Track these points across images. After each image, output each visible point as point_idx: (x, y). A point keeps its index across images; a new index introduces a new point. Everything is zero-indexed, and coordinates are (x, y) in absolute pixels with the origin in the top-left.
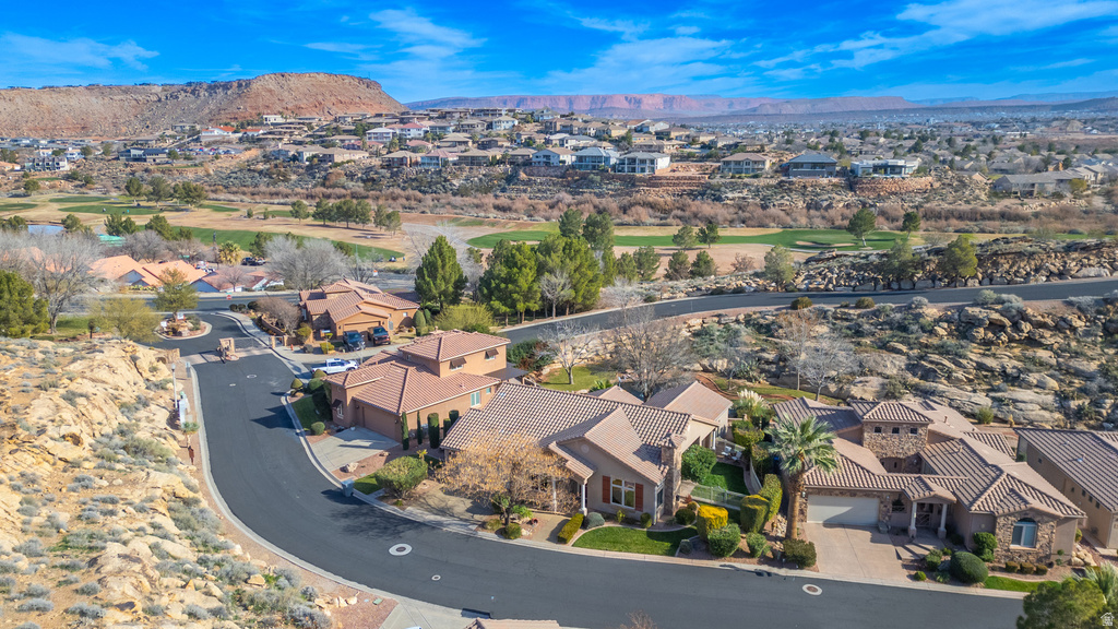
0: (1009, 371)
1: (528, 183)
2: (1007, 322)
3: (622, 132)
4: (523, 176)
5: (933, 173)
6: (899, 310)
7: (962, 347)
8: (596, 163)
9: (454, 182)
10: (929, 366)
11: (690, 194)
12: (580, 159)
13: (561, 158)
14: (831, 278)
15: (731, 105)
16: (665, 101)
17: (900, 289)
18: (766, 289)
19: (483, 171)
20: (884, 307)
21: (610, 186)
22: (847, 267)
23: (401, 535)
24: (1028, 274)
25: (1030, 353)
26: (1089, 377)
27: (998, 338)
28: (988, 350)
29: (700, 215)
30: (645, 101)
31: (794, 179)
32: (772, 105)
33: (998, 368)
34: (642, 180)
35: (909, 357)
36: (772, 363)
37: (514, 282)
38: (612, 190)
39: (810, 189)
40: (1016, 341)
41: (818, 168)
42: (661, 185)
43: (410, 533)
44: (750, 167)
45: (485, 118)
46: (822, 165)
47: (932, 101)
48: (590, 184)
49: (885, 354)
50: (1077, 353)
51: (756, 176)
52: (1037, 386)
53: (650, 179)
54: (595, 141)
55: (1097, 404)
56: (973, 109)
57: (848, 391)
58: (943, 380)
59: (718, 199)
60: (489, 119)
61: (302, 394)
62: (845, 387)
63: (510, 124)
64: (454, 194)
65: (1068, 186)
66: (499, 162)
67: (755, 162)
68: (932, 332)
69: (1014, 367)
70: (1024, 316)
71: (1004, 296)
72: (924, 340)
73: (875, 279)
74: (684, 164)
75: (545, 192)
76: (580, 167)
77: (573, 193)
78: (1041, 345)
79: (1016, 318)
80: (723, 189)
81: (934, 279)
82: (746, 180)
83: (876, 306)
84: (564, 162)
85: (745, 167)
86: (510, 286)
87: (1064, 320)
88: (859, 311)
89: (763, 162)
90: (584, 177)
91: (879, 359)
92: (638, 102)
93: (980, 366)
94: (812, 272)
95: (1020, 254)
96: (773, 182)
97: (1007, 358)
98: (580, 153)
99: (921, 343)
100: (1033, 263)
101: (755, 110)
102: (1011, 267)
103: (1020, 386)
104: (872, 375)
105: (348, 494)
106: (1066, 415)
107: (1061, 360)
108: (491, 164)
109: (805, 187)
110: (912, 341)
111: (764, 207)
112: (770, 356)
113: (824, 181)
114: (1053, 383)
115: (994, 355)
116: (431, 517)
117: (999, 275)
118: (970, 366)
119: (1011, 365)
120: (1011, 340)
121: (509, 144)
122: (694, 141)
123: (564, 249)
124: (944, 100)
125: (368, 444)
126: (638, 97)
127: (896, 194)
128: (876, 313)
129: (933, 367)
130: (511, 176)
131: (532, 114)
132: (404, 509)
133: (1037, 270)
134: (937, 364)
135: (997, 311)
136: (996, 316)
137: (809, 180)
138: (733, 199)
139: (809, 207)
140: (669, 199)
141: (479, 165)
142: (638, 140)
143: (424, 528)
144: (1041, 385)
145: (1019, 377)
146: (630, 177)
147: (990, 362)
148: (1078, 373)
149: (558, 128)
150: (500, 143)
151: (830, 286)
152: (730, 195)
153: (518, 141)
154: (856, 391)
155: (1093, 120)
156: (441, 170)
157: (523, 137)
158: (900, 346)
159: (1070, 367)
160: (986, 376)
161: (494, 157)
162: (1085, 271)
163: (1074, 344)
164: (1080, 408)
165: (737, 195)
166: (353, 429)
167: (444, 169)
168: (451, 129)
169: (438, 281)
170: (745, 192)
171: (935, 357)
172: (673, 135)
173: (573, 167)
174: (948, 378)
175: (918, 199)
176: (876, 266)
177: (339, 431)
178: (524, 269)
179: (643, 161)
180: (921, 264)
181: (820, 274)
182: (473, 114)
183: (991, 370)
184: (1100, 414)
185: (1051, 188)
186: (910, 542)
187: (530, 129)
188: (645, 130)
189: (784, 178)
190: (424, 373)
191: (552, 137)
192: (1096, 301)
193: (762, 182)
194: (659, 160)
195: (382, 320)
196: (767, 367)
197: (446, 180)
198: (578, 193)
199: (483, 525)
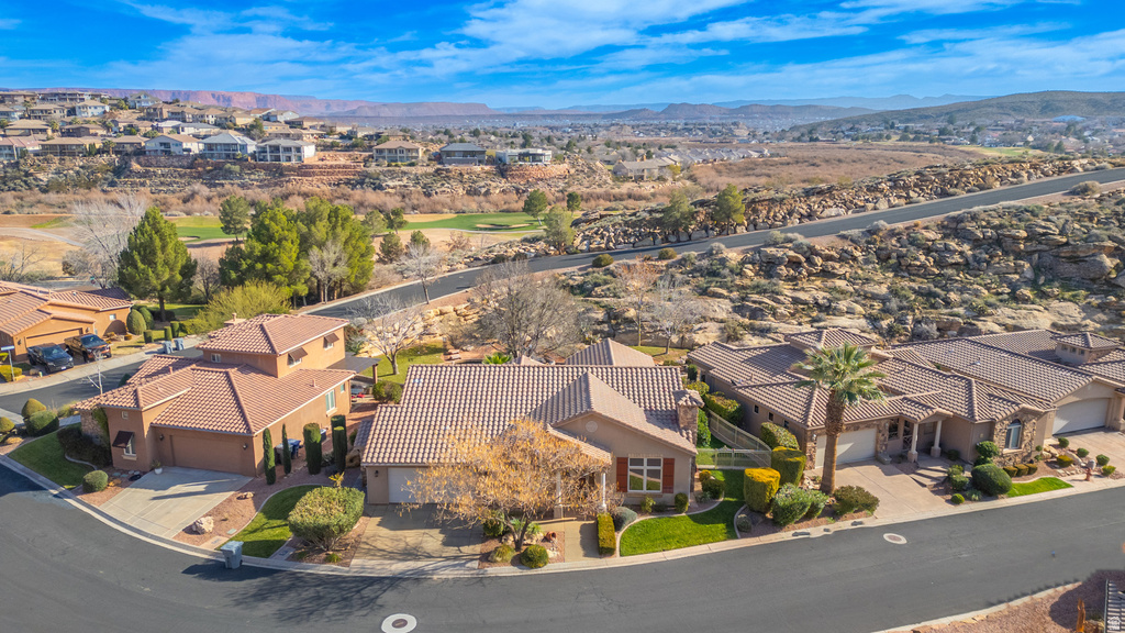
0: (821, 301)
1: (146, 175)
2: (803, 259)
3: (248, 120)
4: (136, 166)
5: (566, 160)
6: (702, 257)
7: (775, 285)
8: (230, 151)
9: (40, 176)
10: (754, 306)
11: (348, 183)
12: (210, 147)
13: (185, 146)
14: (609, 236)
15: (328, 106)
16: (258, 100)
17: (679, 241)
18: (547, 254)
19: (79, 162)
20: (689, 256)
21: (253, 177)
22: (620, 224)
23: (379, 601)
24: (784, 218)
25: (829, 284)
26: (884, 300)
27: (800, 273)
28: (796, 285)
29: (366, 203)
30: (235, 99)
31: (450, 167)
32: (370, 108)
33: (811, 300)
34: (290, 169)
35: (732, 300)
36: (603, 322)
37: (274, 260)
38: (257, 180)
39: (467, 176)
40: (814, 275)
41: (471, 156)
42: (314, 174)
43: (389, 597)
44: (404, 155)
45: (62, 103)
46: (473, 153)
47: (508, 109)
48: (228, 174)
49: (710, 300)
50: (867, 279)
51: (412, 165)
52: (847, 312)
53: (300, 168)
54: (217, 130)
55: (901, 321)
56: (544, 116)
57: (691, 340)
58: (770, 317)
59: (380, 187)
60: (68, 104)
61: (19, 440)
62: (687, 336)
63: (100, 110)
64: (45, 191)
65: (669, 171)
66: (100, 152)
67: (409, 150)
68: (741, 274)
69: (824, 298)
70: (812, 251)
71: (790, 235)
72: (738, 282)
73: (653, 234)
74: (331, 153)
75: (170, 184)
76: (212, 156)
77: (211, 185)
78: (834, 276)
79: (807, 254)
80: (382, 177)
81: (706, 229)
82: (404, 168)
83: (679, 257)
84: (189, 150)
85: (399, 155)
86: (269, 265)
87: (846, 251)
88: (665, 263)
89: (417, 151)
90: (218, 167)
91: (706, 305)
92: (229, 100)
93: (796, 301)
94: (587, 233)
95: (772, 201)
96: (431, 170)
97: (813, 291)
98: (207, 141)
99: (737, 285)
100: (784, 207)
101: (354, 112)
102: (768, 212)
103: (834, 315)
104: (706, 321)
105: (235, 565)
106: (881, 334)
107: (856, 287)
108: (90, 154)
109: (461, 174)
110: (729, 284)
111: (428, 195)
112: (600, 315)
113: (478, 169)
114: (859, 308)
115: (803, 289)
116: (398, 567)
117: (761, 220)
118: (787, 301)
119: (821, 296)
120: (810, 274)
121: (105, 133)
122: (331, 132)
123: (330, 216)
124: (518, 109)
125: (201, 488)
126: (227, 95)
127: (542, 180)
128: (682, 262)
129: (758, 306)
130: (119, 167)
131: (126, 100)
132: (347, 565)
133: (790, 213)
134: (760, 303)
135: (790, 249)
136: (791, 253)
137: (463, 168)
138: (394, 188)
139: (468, 193)
140: (326, 188)
141: (73, 154)
142: (269, 128)
143: (404, 584)
144: (850, 312)
145: (830, 306)
146: (275, 166)
147: (802, 295)
148: (874, 297)
149: (165, 115)
150: (91, 131)
151: (611, 244)
152: (391, 184)
153: (115, 129)
154: (699, 338)
155: (638, 126)
156: (17, 163)
157: (121, 125)
158: (720, 291)
159: (866, 292)
160: (803, 309)
161: (92, 146)
162: (827, 212)
163: (860, 272)
164: (890, 327)
165: (397, 183)
166: (158, 471)
167: (22, 161)
168: (17, 115)
169: (159, 268)
170: (405, 179)
171: (755, 297)
172: (306, 124)
173: (202, 156)
174: (774, 315)
175: (561, 184)
176: (649, 222)
177: (134, 478)
178: (284, 242)
179: (288, 149)
180: (693, 215)
181: (596, 233)
182: (43, 99)
183: (805, 303)
184: (906, 329)
185: (656, 173)
186: (918, 468)
187: (125, 117)
188: (272, 119)
189: (439, 166)
190: (253, 374)
191: (161, 125)
192: (863, 233)
193: (419, 170)
194: (305, 148)
195: (84, 327)
196: (598, 328)
197: (27, 174)
198: (215, 185)
199: (486, 558)
